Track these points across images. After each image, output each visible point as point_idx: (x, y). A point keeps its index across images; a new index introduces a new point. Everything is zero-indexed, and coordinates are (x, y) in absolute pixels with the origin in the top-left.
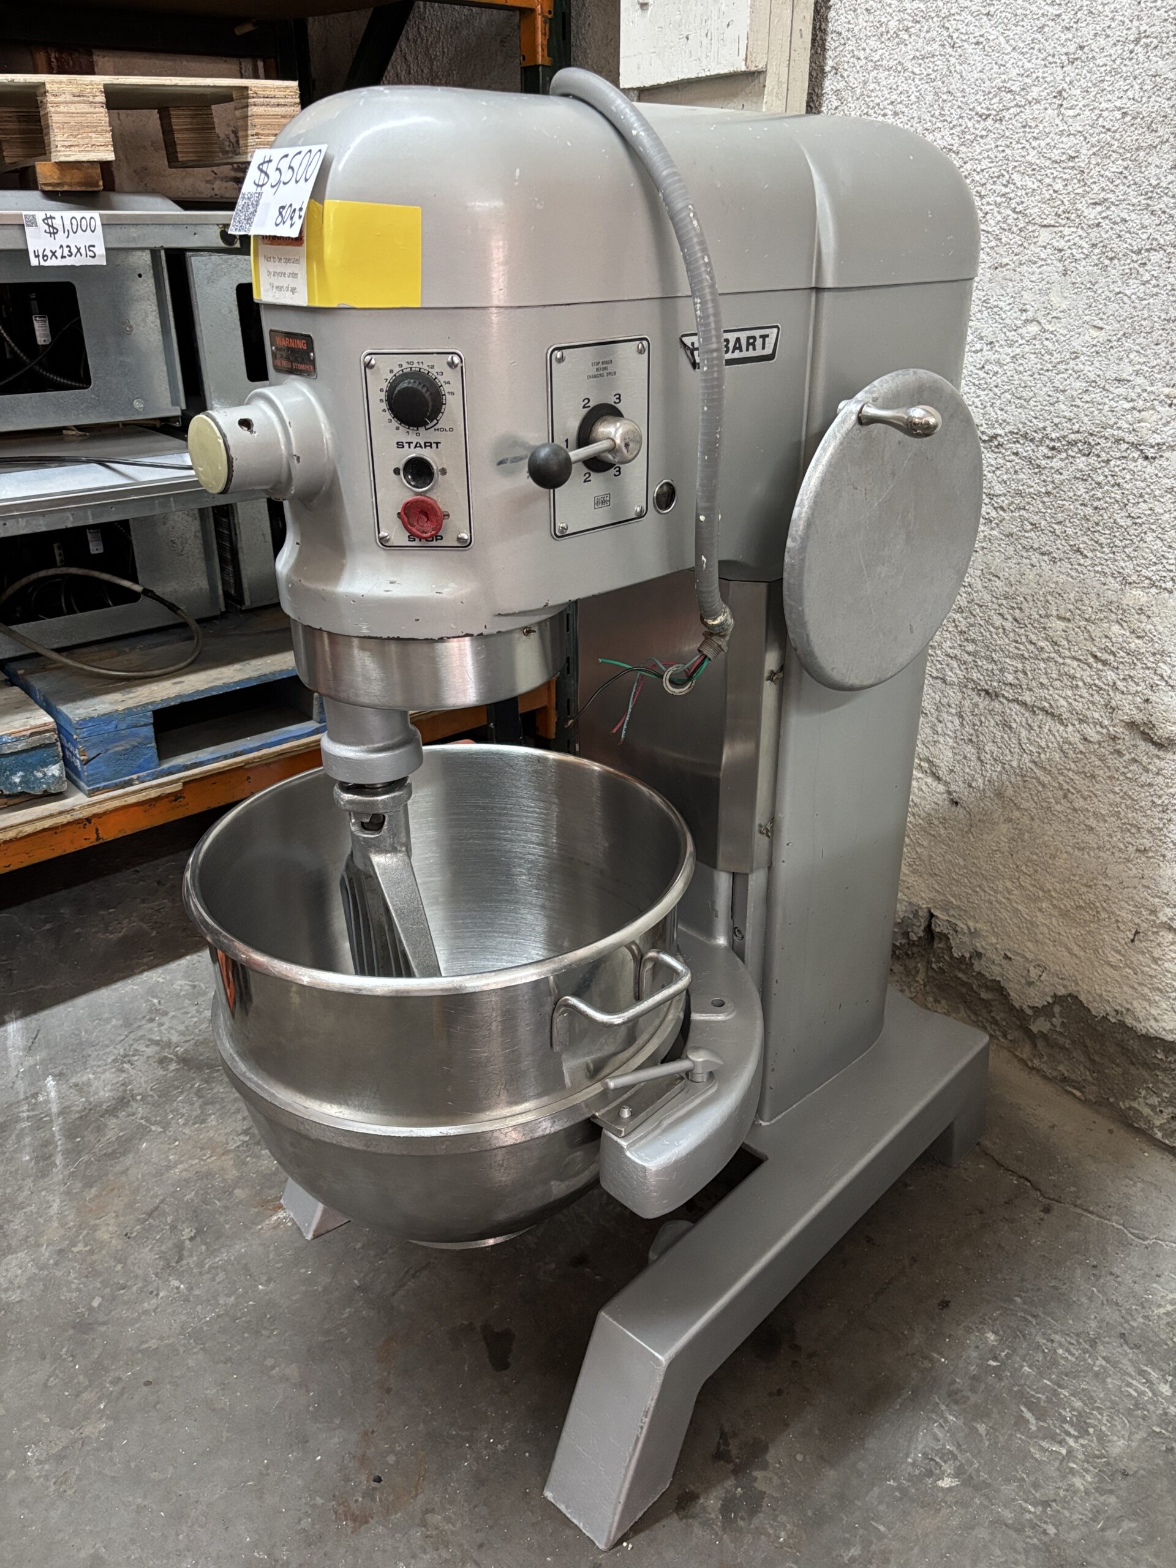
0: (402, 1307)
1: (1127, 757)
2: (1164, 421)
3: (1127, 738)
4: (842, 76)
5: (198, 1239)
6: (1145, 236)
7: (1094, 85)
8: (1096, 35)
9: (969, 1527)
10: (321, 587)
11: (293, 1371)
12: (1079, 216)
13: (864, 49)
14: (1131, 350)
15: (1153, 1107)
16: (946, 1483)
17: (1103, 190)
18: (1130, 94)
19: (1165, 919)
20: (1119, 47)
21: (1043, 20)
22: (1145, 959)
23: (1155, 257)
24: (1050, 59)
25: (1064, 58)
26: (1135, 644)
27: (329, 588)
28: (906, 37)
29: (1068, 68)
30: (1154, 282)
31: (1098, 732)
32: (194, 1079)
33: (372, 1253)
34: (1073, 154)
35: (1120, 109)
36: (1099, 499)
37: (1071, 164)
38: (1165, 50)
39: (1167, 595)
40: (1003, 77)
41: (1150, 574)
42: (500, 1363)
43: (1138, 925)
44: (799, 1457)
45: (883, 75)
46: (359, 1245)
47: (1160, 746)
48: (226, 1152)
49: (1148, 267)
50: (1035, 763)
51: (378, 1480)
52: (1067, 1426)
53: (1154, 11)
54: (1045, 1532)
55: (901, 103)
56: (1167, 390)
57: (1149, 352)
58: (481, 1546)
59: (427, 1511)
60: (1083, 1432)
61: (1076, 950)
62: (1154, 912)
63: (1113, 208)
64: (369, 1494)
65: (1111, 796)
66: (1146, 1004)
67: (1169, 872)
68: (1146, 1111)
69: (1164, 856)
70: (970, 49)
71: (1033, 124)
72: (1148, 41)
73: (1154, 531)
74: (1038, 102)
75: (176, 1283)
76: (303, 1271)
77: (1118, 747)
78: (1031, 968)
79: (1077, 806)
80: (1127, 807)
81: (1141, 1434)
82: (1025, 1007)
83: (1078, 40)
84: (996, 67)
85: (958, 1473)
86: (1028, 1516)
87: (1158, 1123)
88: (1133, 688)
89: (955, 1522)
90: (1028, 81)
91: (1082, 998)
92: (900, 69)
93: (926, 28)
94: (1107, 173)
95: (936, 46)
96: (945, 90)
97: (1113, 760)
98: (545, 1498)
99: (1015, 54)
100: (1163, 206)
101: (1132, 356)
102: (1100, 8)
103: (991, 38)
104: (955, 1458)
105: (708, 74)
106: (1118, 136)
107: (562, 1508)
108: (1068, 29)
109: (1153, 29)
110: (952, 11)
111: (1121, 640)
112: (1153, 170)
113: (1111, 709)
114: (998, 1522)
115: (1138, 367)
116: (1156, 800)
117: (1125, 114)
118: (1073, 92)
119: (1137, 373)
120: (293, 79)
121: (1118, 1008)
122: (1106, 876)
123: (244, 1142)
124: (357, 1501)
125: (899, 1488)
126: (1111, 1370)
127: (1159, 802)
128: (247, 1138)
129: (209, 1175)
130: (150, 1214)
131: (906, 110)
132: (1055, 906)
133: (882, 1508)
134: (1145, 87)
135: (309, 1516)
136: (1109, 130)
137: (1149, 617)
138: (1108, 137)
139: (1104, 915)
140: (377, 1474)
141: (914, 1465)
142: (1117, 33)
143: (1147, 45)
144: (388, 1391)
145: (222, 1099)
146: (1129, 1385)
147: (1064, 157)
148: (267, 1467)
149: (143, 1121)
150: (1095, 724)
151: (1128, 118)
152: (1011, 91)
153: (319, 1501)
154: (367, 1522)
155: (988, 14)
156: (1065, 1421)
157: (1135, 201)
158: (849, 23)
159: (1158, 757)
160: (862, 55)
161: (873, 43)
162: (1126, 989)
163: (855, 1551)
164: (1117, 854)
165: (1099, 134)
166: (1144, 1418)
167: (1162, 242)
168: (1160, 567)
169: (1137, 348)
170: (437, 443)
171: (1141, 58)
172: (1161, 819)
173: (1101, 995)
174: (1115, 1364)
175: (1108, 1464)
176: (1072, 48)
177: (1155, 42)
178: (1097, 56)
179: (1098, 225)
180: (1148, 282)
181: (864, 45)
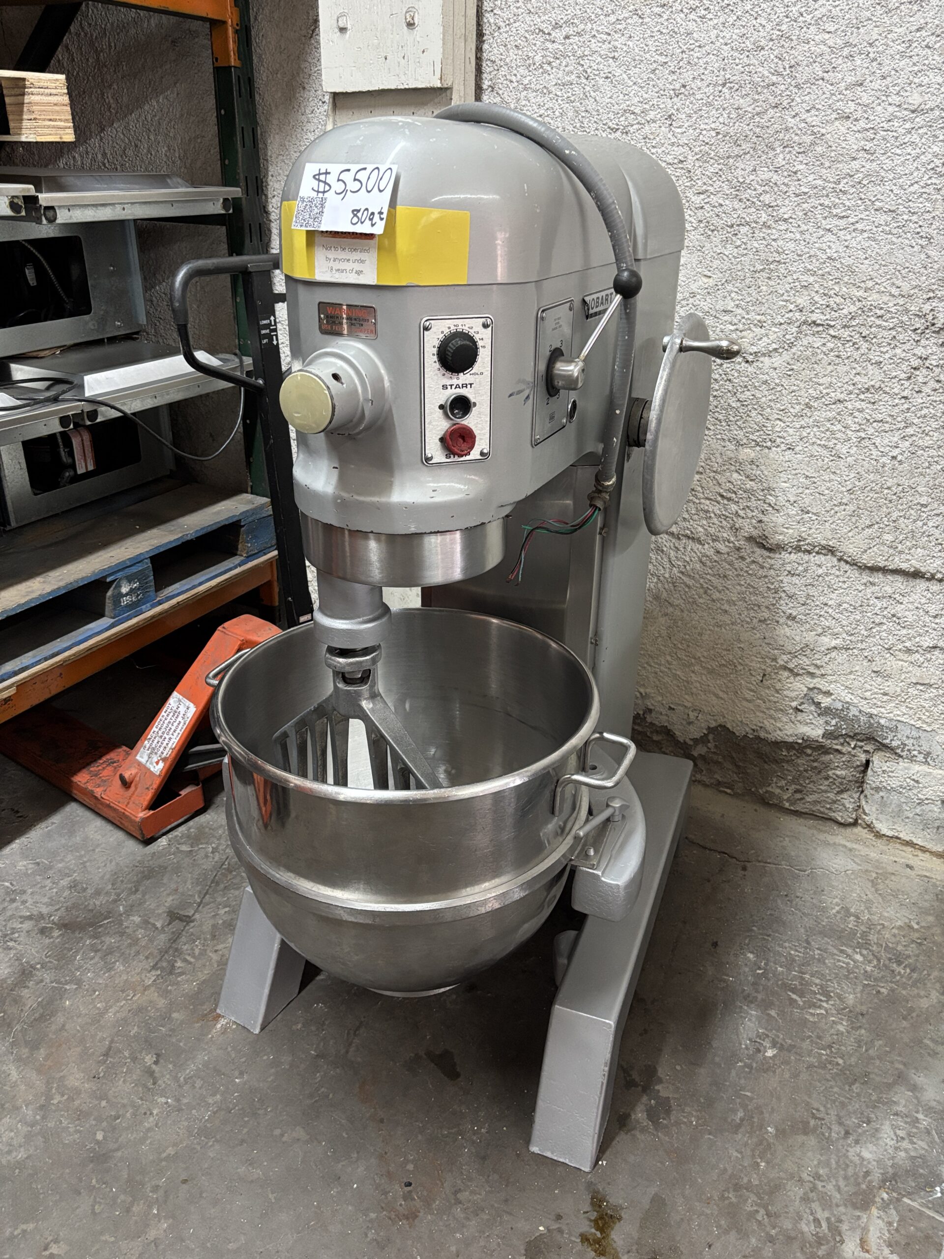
0: (359, 1059)
1: (748, 560)
2: (758, 337)
3: (748, 547)
4: (497, 93)
5: (162, 1061)
6: (735, 216)
7: (695, 112)
8: (694, 78)
9: (796, 1075)
10: (375, 499)
11: (300, 1133)
12: (688, 201)
13: (515, 75)
14: (732, 291)
15: (781, 788)
16: (770, 1053)
17: (705, 184)
18: (721, 120)
19: (782, 663)
20: (711, 88)
21: (655, 65)
22: (771, 692)
23: (744, 230)
24: (662, 92)
25: (672, 92)
26: (750, 484)
27: (383, 499)
28: (549, 68)
29: (675, 100)
30: (743, 246)
31: (726, 546)
32: (82, 938)
33: (313, 1028)
34: (683, 159)
35: (714, 130)
36: (717, 390)
37: (680, 166)
38: (744, 92)
39: (767, 451)
40: (628, 103)
41: (755, 438)
42: (453, 1074)
43: (765, 670)
44: (678, 1068)
45: (532, 95)
46: (299, 1026)
47: (770, 550)
48: (146, 988)
49: (739, 236)
50: (682, 573)
51: (409, 1184)
52: (818, 996)
53: (734, 66)
54: (838, 1064)
55: (548, 116)
56: (759, 318)
57: (744, 292)
58: (506, 1201)
59: (456, 1193)
60: (829, 998)
61: (721, 694)
62: (775, 660)
63: (712, 196)
64: (407, 1197)
65: (739, 587)
66: (772, 721)
67: (783, 632)
68: (778, 791)
69: (778, 622)
70: (601, 81)
71: (652, 137)
72: (732, 85)
73: (756, 409)
74: (654, 122)
75: (163, 1100)
76: (265, 1058)
77: (741, 554)
78: (690, 713)
79: (714, 597)
80: (750, 593)
81: (859, 988)
82: (688, 741)
83: (682, 81)
84: (621, 96)
85: (774, 1045)
86: (824, 1057)
87: (785, 797)
88: (750, 514)
89: (787, 1075)
90: (647, 106)
91: (729, 726)
92: (545, 91)
93: (564, 63)
94: (707, 173)
95: (573, 77)
96: (583, 109)
97: (738, 564)
98: (533, 1153)
99: (635, 87)
100: (748, 196)
101: (733, 295)
102: (696, 60)
103: (617, 74)
104: (767, 1036)
105: (407, 87)
106: (713, 148)
107: (548, 1154)
108: (673, 72)
109: (734, 78)
110: (586, 53)
111: (739, 483)
112: (739, 172)
113: (735, 530)
114: (810, 1067)
115: (737, 302)
116: (769, 585)
117: (718, 133)
118: (680, 116)
119: (737, 306)
120: (62, 73)
121: (754, 727)
122: (739, 641)
123: (158, 976)
124: (401, 1205)
125: (746, 1065)
126: (825, 955)
127: (772, 587)
128: (159, 972)
129: (140, 1010)
130: (106, 1055)
131: (552, 122)
132: (704, 668)
133: (743, 1081)
134: (732, 116)
135: (371, 1229)
136: (707, 143)
137: (758, 466)
138: (707, 148)
139: (740, 667)
140: (405, 1180)
141: (747, 1048)
142: (708, 78)
143: (731, 88)
144: (382, 1121)
145: (118, 947)
146: (839, 961)
147: (676, 161)
148: (318, 1207)
149: (54, 984)
150: (724, 541)
151: (720, 136)
152: (633, 113)
153: (373, 1215)
154: (417, 1216)
155: (613, 58)
156: (816, 994)
157: (728, 192)
158: (501, 54)
159: (770, 557)
160: (514, 79)
161: (522, 70)
162: (758, 714)
163: (740, 1114)
164: (745, 626)
165: (700, 146)
166: (856, 978)
167: (748, 220)
168: (762, 433)
169: (736, 290)
170: (471, 384)
171: (728, 97)
172: (774, 598)
173: (741, 722)
174: (825, 951)
175: (850, 1011)
176: (678, 86)
177: (737, 86)
178: (696, 93)
179: (702, 208)
180: (739, 246)
181: (515, 72)
